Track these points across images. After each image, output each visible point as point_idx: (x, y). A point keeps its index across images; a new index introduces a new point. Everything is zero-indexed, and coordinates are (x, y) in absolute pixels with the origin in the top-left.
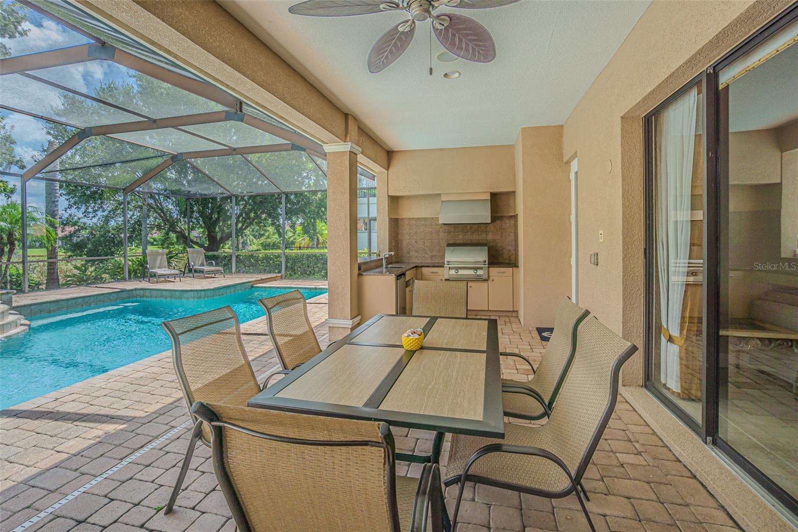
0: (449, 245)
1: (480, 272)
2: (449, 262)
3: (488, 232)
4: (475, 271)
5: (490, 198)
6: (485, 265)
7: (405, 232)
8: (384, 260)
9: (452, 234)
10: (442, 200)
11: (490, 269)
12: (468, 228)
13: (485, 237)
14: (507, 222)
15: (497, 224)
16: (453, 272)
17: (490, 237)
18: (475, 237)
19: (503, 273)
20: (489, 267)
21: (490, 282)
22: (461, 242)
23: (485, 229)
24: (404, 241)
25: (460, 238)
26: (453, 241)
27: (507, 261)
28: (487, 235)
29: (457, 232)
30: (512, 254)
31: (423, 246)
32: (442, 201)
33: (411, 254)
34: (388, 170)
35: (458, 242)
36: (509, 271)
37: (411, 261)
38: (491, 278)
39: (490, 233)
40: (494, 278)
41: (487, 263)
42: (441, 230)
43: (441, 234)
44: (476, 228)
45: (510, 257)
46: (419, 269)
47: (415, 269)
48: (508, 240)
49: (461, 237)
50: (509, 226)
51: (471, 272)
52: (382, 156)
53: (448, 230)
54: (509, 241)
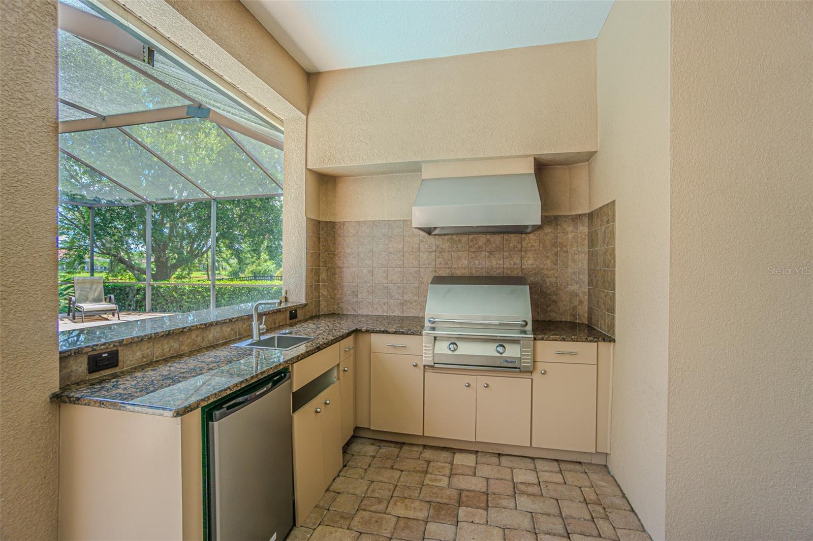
0: (439, 280)
1: (513, 351)
2: (433, 323)
3: (526, 251)
4: (500, 349)
5: (533, 172)
6: (525, 332)
7: (348, 251)
8: (255, 318)
9: (446, 255)
10: (424, 176)
11: (539, 343)
12: (480, 244)
13: (518, 262)
14: (570, 229)
15: (546, 234)
16: (443, 348)
17: (530, 262)
18: (496, 264)
19: (571, 354)
20: (535, 339)
21: (536, 376)
22: (466, 272)
23: (519, 246)
24: (345, 270)
25: (463, 264)
26: (448, 271)
27: (569, 319)
28: (522, 258)
29: (455, 251)
30: (581, 302)
31: (385, 281)
32: (423, 180)
33: (360, 296)
34: (307, 112)
35: (459, 273)
36: (586, 349)
37: (360, 312)
38: (540, 367)
39: (530, 254)
40: (547, 367)
41: (529, 327)
42: (422, 246)
43: (423, 256)
44: (498, 243)
45: (575, 308)
46: (362, 338)
47: (351, 337)
48: (570, 270)
49: (466, 262)
50: (574, 238)
51: (490, 350)
52: (297, 83)
53: (437, 247)
54: (574, 273)
